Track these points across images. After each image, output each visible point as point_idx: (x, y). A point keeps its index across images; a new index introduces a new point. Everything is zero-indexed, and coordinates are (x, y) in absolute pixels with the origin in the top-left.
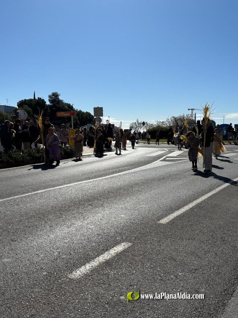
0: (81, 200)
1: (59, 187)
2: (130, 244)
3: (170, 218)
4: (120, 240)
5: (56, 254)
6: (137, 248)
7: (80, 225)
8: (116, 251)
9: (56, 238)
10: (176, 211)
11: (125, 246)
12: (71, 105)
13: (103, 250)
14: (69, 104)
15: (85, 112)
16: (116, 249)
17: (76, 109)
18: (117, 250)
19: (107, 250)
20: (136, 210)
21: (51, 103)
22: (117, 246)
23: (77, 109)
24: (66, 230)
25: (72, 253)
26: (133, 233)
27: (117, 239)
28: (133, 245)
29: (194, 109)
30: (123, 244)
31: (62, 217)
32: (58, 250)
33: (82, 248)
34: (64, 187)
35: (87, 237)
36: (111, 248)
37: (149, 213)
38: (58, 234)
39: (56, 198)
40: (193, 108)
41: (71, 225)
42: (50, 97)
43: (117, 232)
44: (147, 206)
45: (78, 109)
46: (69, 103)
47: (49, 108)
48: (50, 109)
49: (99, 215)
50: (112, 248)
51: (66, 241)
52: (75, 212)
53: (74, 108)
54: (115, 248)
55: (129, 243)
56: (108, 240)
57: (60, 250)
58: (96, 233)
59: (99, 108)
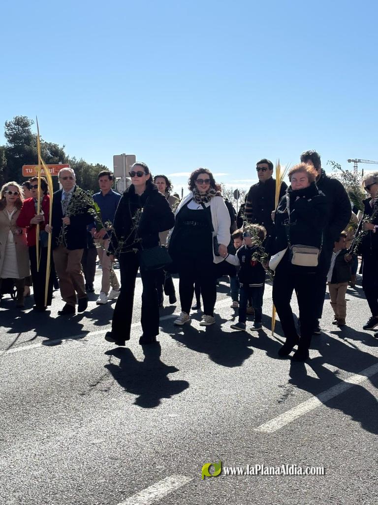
0: (77, 378)
1: (24, 348)
2: (186, 480)
3: (285, 419)
4: (165, 471)
5: (12, 502)
6: (202, 488)
7: (70, 435)
8: (152, 496)
9: (12, 467)
10: (300, 403)
11: (174, 483)
12: (60, 147)
13: (122, 492)
14: (55, 146)
15: (94, 165)
16: (153, 491)
17: (70, 158)
18: (156, 493)
19: (132, 493)
20: (206, 401)
21: (10, 142)
22: (156, 485)
23: (74, 158)
24: (37, 448)
25: (49, 499)
26: (195, 455)
27: (157, 468)
28: (194, 481)
29: (359, 161)
30: (170, 479)
31: (28, 419)
32: (17, 494)
33: (73, 488)
34: (35, 348)
35: (85, 463)
36: (140, 489)
37: (236, 408)
38: (18, 456)
39: (15, 374)
40: (358, 158)
41: (48, 437)
42: (8, 125)
43: (157, 452)
44: (233, 392)
45: (76, 158)
46: (53, 142)
47: (4, 155)
48: (7, 156)
49: (118, 413)
50: (144, 488)
51: (35, 473)
52: (61, 406)
53: (66, 156)
54: (150, 489)
55: (184, 477)
56: (136, 472)
57: (21, 494)
58: (107, 456)
59: (126, 156)
